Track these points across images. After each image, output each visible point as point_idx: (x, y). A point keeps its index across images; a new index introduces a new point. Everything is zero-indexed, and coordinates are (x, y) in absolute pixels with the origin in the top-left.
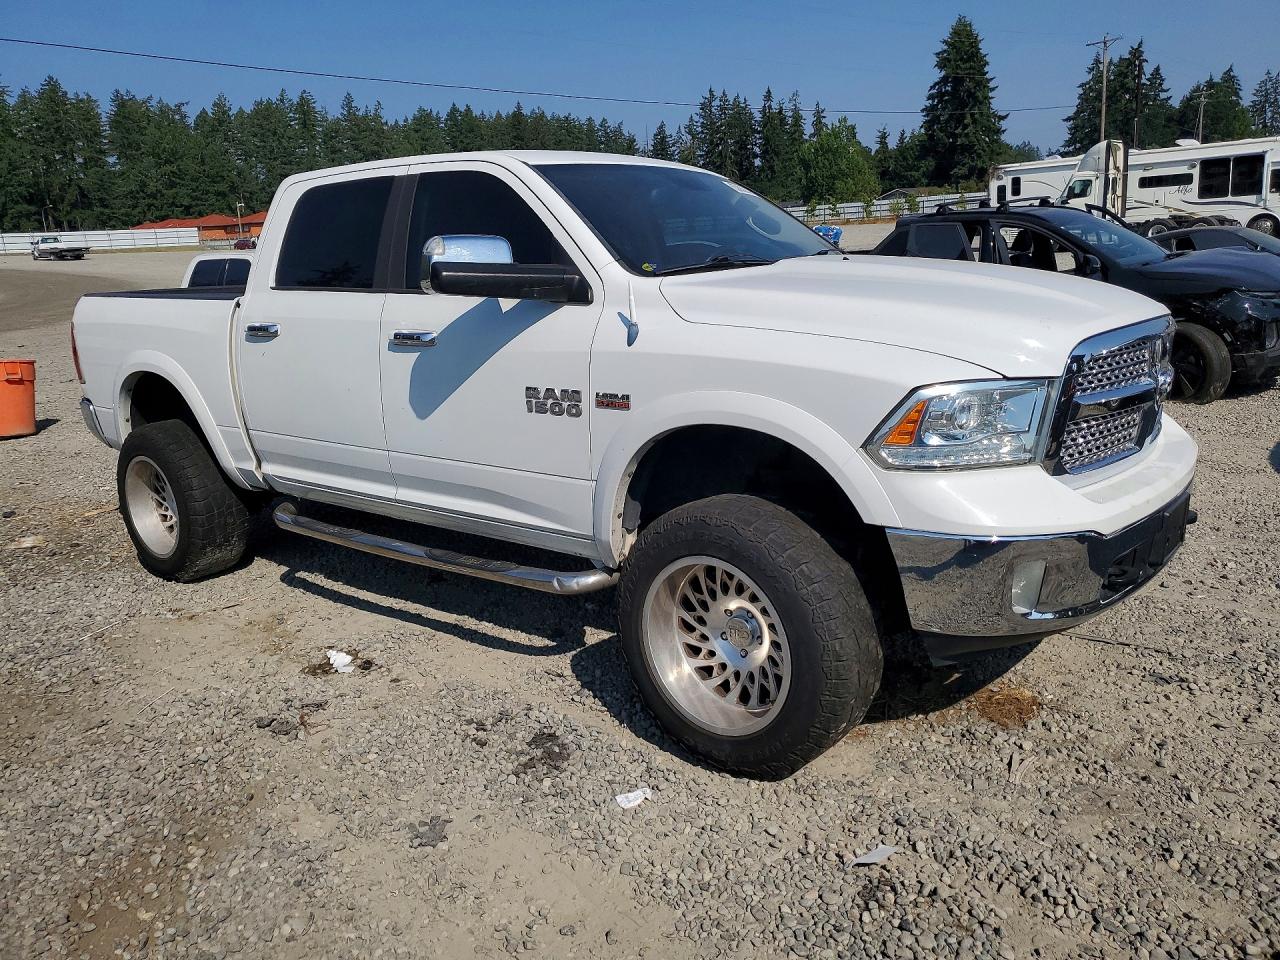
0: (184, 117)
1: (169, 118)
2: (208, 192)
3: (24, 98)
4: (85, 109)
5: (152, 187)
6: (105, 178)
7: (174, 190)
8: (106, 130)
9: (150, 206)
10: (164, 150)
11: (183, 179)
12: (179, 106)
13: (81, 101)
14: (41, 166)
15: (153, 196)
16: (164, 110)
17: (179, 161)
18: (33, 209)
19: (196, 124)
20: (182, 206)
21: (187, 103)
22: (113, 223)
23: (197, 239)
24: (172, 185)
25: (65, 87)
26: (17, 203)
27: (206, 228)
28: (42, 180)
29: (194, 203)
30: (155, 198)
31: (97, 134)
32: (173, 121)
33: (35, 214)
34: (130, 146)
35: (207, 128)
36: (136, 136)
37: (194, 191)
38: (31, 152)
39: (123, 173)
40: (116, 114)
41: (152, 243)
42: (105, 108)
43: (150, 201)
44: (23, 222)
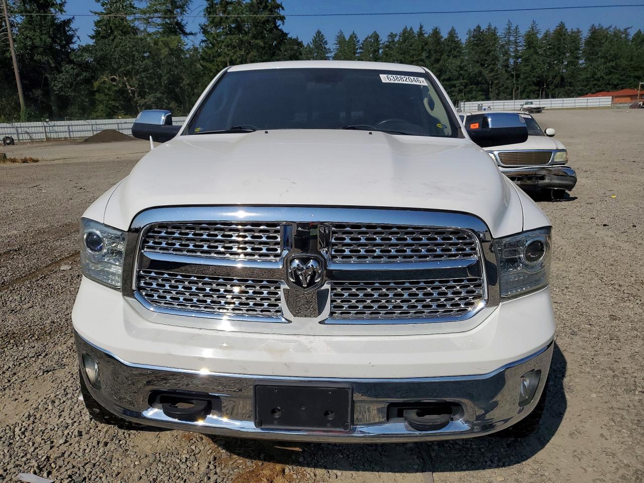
0: (627, 35)
1: (617, 37)
2: (630, 76)
3: (546, 35)
4: (575, 36)
5: (599, 75)
6: (575, 72)
7: (610, 76)
8: (582, 46)
9: (594, 85)
10: (610, 55)
11: (617, 70)
12: (626, 30)
13: (574, 32)
14: (546, 66)
15: (598, 80)
16: (617, 34)
17: (618, 60)
18: (537, 88)
19: (634, 39)
20: (613, 84)
21: (631, 27)
22: (573, 94)
23: (610, 103)
24: (611, 73)
25: (567, 26)
26: (531, 85)
27: (616, 97)
28: (545, 74)
29: (620, 83)
30: (599, 81)
31: (578, 49)
32: (621, 38)
33: (537, 91)
34: (592, 54)
35: (639, 40)
36: (597, 48)
37: (622, 76)
38: (543, 61)
39: (585, 68)
40: (590, 38)
41: (584, 105)
42: (585, 34)
43: (596, 82)
44: (531, 95)
